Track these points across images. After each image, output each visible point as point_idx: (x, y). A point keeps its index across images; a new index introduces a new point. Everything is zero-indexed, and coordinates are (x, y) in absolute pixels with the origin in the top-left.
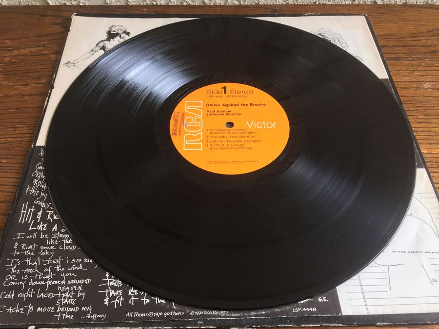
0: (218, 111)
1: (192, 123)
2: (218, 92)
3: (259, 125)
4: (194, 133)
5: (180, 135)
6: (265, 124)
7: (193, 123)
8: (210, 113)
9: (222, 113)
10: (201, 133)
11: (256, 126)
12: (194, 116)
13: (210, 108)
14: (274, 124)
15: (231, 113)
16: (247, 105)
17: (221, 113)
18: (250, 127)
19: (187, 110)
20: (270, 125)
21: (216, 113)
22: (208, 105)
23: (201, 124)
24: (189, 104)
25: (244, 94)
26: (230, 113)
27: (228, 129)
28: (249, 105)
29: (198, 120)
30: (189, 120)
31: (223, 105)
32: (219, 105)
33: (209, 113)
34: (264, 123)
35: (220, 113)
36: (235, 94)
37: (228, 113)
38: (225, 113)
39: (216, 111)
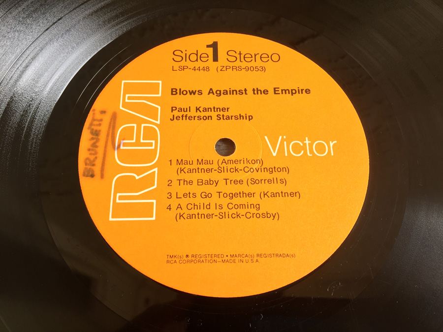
0: (197, 109)
1: (134, 141)
2: (199, 57)
3: (297, 148)
4: (139, 171)
5: (102, 176)
6: (311, 145)
7: (138, 143)
8: (179, 114)
9: (207, 114)
10: (156, 170)
11: (289, 149)
12: (140, 122)
13: (181, 101)
14: (331, 144)
15: (229, 113)
16: (266, 92)
17: (204, 114)
18: (274, 154)
19: (125, 105)
20: (321, 148)
21: (193, 113)
22: (174, 92)
23: (155, 145)
24: (129, 89)
25: (259, 63)
26: (226, 114)
27: (222, 158)
28: (271, 91)
29: (150, 134)
30: (128, 134)
31: (211, 91)
32: (200, 93)
33: (176, 113)
34: (307, 142)
35: (202, 114)
36: (238, 63)
37: (223, 114)
38: (214, 114)
39: (193, 109)
